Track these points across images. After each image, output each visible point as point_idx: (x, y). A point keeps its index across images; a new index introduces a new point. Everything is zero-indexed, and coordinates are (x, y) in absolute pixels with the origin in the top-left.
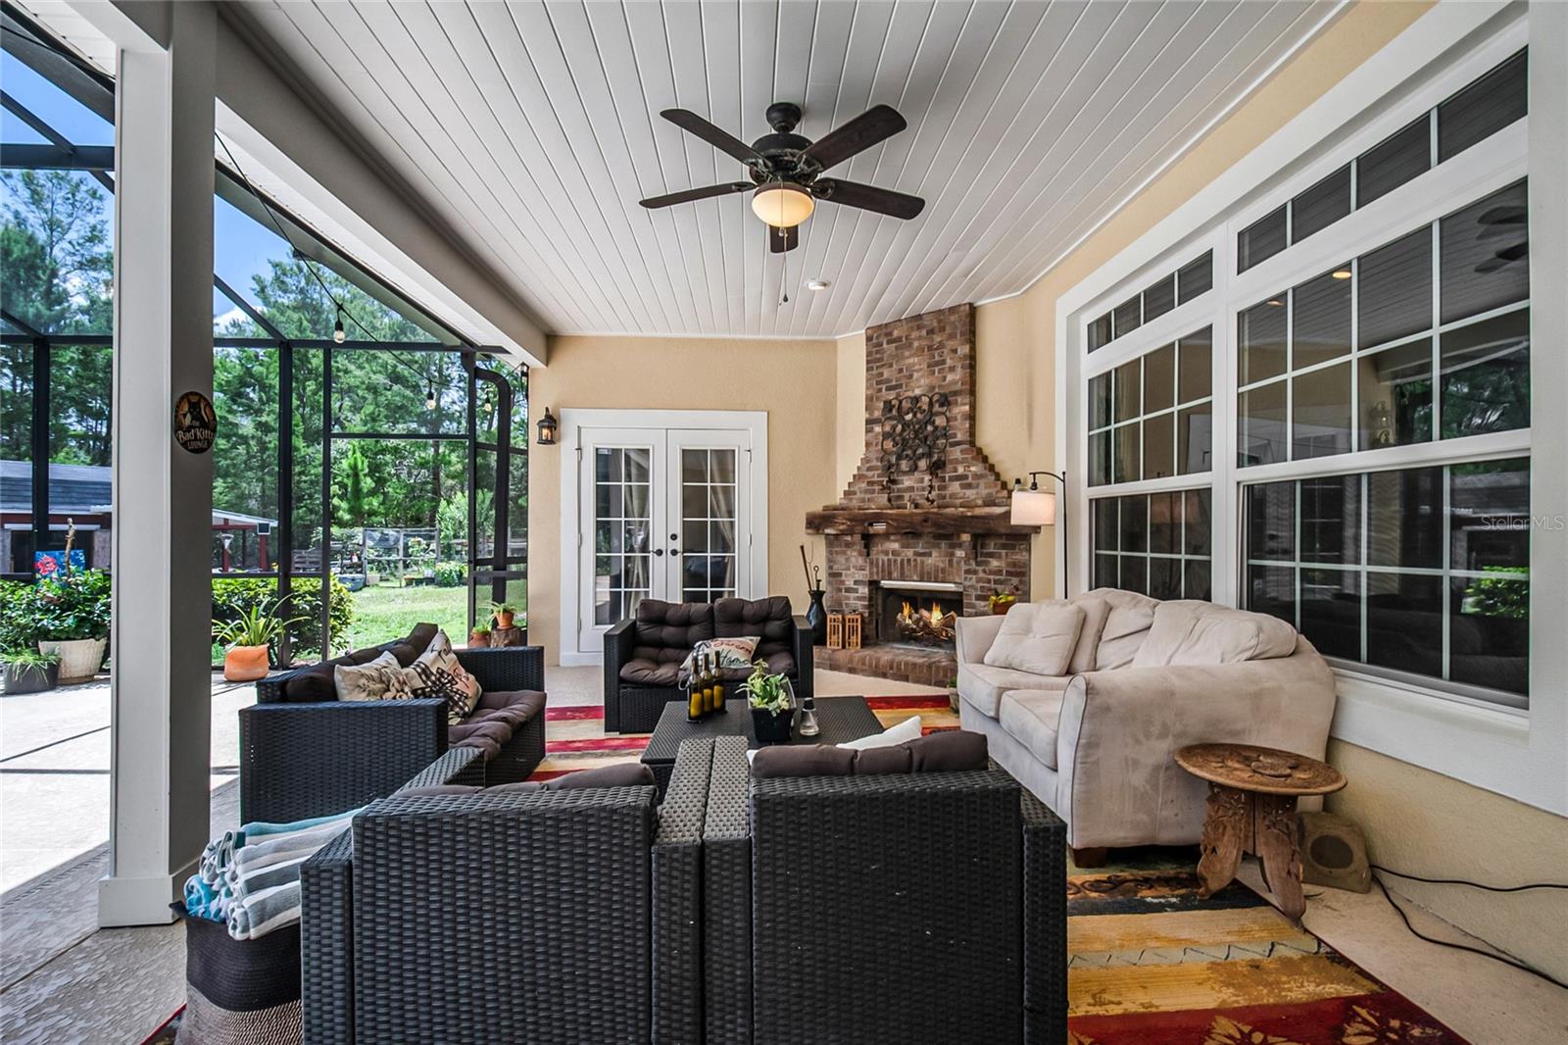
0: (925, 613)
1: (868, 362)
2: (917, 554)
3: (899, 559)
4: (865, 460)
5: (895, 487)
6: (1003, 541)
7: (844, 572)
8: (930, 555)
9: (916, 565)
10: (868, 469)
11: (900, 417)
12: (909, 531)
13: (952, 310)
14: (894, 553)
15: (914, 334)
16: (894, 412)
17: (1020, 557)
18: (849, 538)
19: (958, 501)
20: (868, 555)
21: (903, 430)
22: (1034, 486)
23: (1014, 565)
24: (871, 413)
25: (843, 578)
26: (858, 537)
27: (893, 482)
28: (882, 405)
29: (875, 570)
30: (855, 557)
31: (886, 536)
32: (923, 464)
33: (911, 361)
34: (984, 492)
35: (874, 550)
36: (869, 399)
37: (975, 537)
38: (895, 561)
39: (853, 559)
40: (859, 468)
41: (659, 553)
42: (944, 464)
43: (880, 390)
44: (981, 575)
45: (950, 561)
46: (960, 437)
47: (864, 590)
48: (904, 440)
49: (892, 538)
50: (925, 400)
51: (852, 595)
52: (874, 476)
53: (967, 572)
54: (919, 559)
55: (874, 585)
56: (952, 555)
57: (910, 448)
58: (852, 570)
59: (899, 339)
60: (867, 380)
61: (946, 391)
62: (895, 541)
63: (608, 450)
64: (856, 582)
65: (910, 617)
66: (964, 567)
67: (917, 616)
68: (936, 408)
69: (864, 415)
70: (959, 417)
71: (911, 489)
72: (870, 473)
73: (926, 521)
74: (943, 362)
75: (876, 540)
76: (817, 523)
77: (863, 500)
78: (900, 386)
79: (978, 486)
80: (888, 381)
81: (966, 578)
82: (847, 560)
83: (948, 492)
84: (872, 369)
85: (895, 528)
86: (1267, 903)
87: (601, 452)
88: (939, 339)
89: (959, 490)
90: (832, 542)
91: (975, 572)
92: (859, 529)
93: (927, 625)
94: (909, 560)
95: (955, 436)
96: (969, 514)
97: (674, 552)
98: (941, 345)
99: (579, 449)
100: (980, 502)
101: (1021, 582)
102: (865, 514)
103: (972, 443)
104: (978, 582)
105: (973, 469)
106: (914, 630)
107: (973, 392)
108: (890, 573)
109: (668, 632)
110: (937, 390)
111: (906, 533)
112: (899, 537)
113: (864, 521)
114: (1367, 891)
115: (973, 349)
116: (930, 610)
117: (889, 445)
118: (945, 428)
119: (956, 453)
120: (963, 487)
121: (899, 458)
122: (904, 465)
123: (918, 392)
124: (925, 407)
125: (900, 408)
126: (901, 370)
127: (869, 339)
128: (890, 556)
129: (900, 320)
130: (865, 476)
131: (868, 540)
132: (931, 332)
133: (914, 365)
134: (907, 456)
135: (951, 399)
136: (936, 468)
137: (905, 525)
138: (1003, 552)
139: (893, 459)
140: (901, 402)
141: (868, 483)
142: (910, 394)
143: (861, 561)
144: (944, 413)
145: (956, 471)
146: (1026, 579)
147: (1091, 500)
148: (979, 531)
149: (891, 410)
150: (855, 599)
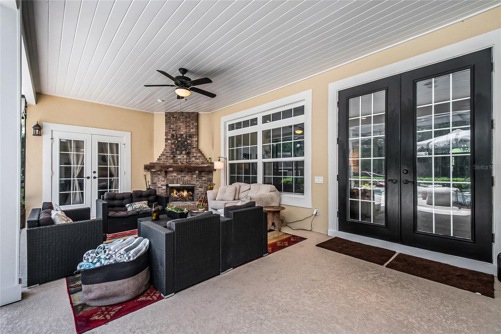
0: (182, 193)
1: (166, 122)
2: (181, 177)
3: (176, 178)
4: (165, 150)
5: (175, 158)
6: (206, 173)
7: (157, 183)
8: (186, 177)
9: (181, 180)
10: (166, 153)
11: (177, 139)
12: (180, 170)
13: (193, 113)
14: (175, 176)
15: (181, 117)
16: (175, 137)
17: (210, 177)
18: (159, 172)
19: (194, 163)
20: (166, 177)
21: (178, 143)
22: (219, 160)
23: (209, 179)
24: (167, 137)
25: (157, 184)
26: (163, 172)
27: (174, 157)
28: (171, 135)
29: (168, 181)
30: (161, 178)
31: (172, 172)
32: (184, 152)
33: (180, 124)
34: (201, 160)
35: (168, 176)
36: (166, 133)
37: (199, 172)
38: (175, 179)
39: (161, 179)
40: (163, 152)
41: (88, 178)
42: (190, 153)
43: (170, 131)
44: (200, 181)
45: (192, 178)
46: (194, 146)
47: (165, 187)
48: (178, 145)
49: (174, 172)
50: (184, 135)
51: (160, 189)
52: (168, 155)
53: (196, 181)
54: (182, 178)
55: (167, 186)
56: (192, 177)
57: (180, 148)
58: (160, 182)
59: (176, 117)
60: (166, 127)
61: (191, 134)
62: (175, 173)
63: (65, 140)
64: (161, 185)
65: (176, 194)
66: (196, 180)
67: (179, 194)
68: (188, 138)
69: (165, 137)
70: (194, 141)
71: (180, 159)
72: (167, 154)
73: (185, 168)
74: (190, 126)
75: (169, 173)
76: (148, 168)
77: (164, 161)
78: (177, 130)
79: (200, 159)
80: (172, 128)
81: (196, 183)
82: (158, 179)
83: (191, 160)
84: (167, 124)
85: (176, 169)
86: (275, 230)
87: (62, 140)
88: (188, 120)
89: (194, 160)
90: (153, 174)
91: (199, 181)
92: (164, 170)
93: (182, 196)
94: (179, 178)
95: (193, 146)
96: (198, 166)
97: (95, 178)
98: (189, 122)
99: (52, 139)
100: (200, 163)
101: (211, 183)
102: (166, 165)
103: (198, 148)
104: (199, 183)
105: (198, 155)
106: (178, 198)
107: (198, 135)
108: (173, 182)
109: (116, 202)
110: (188, 133)
111: (179, 171)
112: (176, 172)
113: (165, 168)
114: (286, 226)
115: (198, 124)
116: (184, 192)
117: (173, 146)
118: (190, 143)
119: (194, 150)
120: (195, 159)
121: (176, 150)
122: (178, 152)
123: (182, 133)
124: (185, 137)
125: (177, 136)
126: (177, 126)
127: (166, 115)
128: (173, 177)
129: (176, 112)
130: (165, 155)
131: (166, 172)
132: (186, 117)
133: (181, 125)
134: (179, 150)
135: (192, 136)
136: (188, 154)
137: (179, 169)
138: (206, 176)
139: (175, 150)
140: (177, 135)
141: (166, 157)
142: (180, 133)
143: (163, 179)
144: (190, 140)
145: (193, 155)
146: (212, 182)
147: (229, 164)
148: (201, 170)
149: (174, 137)
150: (161, 190)
